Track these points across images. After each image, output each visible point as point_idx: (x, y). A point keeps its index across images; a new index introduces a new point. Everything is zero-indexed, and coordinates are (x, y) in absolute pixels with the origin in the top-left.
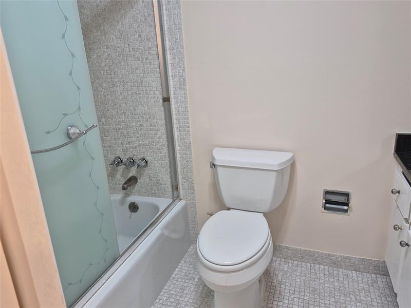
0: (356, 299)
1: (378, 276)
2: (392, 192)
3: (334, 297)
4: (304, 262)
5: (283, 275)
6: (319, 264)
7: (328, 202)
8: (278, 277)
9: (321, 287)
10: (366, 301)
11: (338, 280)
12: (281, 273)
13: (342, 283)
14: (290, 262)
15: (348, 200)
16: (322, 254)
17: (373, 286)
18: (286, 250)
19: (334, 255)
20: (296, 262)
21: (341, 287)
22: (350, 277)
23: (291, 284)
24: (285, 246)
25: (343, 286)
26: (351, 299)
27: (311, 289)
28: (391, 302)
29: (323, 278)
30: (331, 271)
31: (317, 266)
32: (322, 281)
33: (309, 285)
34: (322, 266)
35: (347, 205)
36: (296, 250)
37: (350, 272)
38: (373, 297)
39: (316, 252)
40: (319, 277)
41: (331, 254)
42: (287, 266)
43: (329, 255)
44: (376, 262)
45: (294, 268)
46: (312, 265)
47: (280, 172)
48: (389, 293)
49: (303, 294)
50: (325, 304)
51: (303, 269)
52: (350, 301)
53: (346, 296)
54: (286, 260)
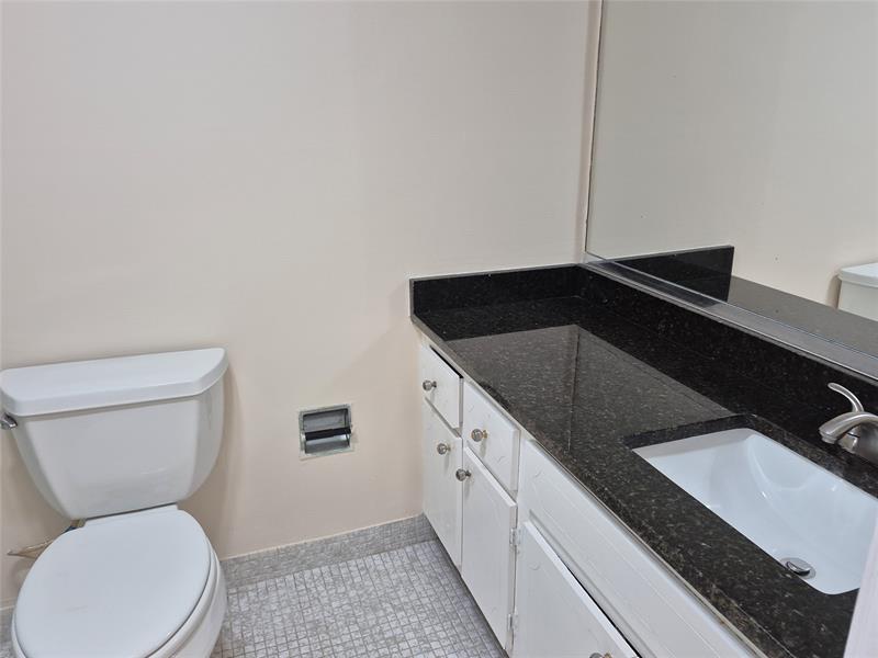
0: (394, 607)
1: (416, 546)
2: (425, 388)
3: (356, 622)
4: (278, 577)
5: (243, 624)
6: (310, 567)
7: (310, 436)
8: (233, 634)
9: (326, 614)
10: (411, 602)
11: (353, 586)
12: (237, 622)
13: (362, 587)
14: (250, 588)
15: (347, 420)
16: (312, 545)
17: (413, 569)
18: (237, 566)
19: (336, 538)
20: (262, 585)
21: (362, 595)
22: (371, 570)
23: (264, 635)
24: (234, 559)
25: (366, 592)
26: (385, 610)
27: (308, 627)
28: (447, 585)
29: (325, 594)
30: (335, 573)
31: (307, 574)
32: (325, 600)
33: (302, 621)
34: (316, 571)
35: (347, 430)
36: (258, 558)
37: (369, 560)
38: (419, 589)
39: (301, 546)
40: (316, 595)
41: (330, 539)
42: (246, 599)
43: (327, 542)
44: (409, 522)
45: (261, 599)
46: (297, 575)
47: (205, 398)
48: (439, 571)
49: (295, 644)
50: (343, 644)
51: (281, 592)
52: (386, 616)
53: (375, 609)
54: (240, 588)
